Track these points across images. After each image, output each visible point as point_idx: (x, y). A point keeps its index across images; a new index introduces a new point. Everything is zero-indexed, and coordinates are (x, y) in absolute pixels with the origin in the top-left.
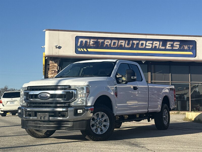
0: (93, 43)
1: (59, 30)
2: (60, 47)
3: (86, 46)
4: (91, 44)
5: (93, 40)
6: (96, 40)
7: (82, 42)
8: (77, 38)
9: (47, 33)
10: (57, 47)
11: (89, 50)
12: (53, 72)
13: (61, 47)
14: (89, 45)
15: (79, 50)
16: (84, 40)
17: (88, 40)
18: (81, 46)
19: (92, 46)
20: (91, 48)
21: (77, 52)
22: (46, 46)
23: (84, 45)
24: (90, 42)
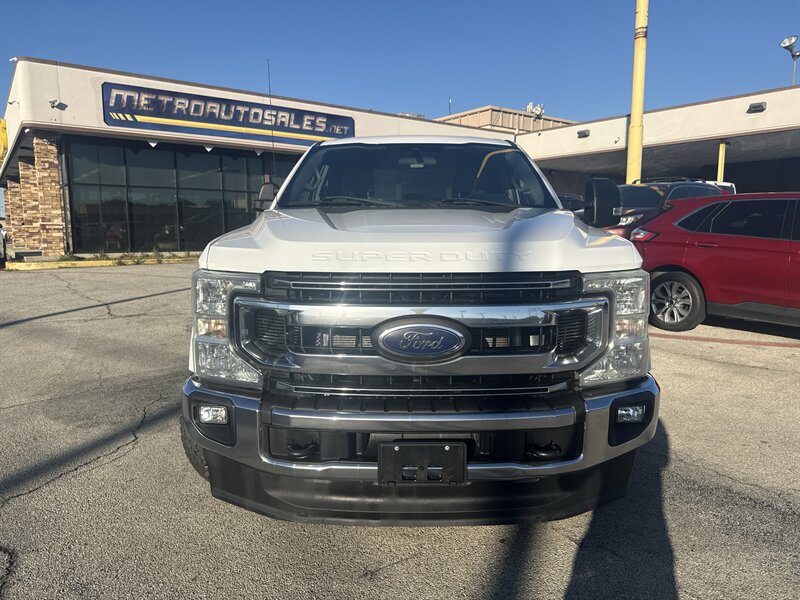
0: (146, 103)
1: (55, 63)
2: (62, 107)
3: (131, 108)
4: (142, 104)
5: (146, 96)
6: (154, 97)
7: (119, 97)
8: (107, 88)
10: (56, 104)
11: (139, 118)
12: (47, 165)
14: (138, 105)
15: (114, 116)
16: (125, 95)
17: (136, 96)
18: (118, 108)
19: (145, 108)
20: (142, 113)
21: (107, 120)
23: (124, 106)
24: (139, 101)
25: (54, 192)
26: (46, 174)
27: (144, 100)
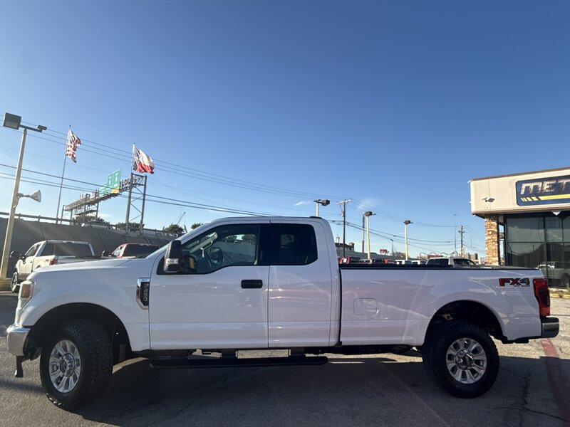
0: (548, 187)
1: (488, 178)
2: (491, 200)
3: (537, 192)
4: (545, 189)
5: (548, 183)
6: (554, 182)
7: (527, 188)
8: (519, 184)
9: (472, 183)
10: (487, 199)
11: (542, 198)
12: (490, 233)
13: (493, 200)
14: (542, 190)
15: (524, 200)
16: (532, 185)
17: (540, 184)
19: (547, 191)
20: (545, 194)
22: (473, 202)
23: (531, 192)
24: (542, 187)
25: (494, 248)
26: (490, 238)
27: (546, 185)
